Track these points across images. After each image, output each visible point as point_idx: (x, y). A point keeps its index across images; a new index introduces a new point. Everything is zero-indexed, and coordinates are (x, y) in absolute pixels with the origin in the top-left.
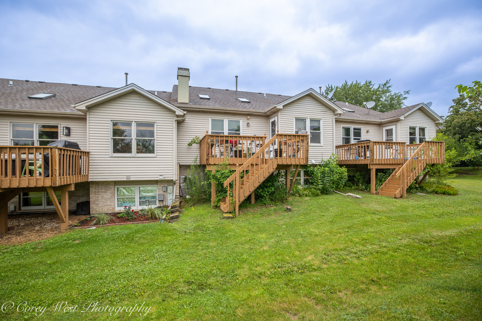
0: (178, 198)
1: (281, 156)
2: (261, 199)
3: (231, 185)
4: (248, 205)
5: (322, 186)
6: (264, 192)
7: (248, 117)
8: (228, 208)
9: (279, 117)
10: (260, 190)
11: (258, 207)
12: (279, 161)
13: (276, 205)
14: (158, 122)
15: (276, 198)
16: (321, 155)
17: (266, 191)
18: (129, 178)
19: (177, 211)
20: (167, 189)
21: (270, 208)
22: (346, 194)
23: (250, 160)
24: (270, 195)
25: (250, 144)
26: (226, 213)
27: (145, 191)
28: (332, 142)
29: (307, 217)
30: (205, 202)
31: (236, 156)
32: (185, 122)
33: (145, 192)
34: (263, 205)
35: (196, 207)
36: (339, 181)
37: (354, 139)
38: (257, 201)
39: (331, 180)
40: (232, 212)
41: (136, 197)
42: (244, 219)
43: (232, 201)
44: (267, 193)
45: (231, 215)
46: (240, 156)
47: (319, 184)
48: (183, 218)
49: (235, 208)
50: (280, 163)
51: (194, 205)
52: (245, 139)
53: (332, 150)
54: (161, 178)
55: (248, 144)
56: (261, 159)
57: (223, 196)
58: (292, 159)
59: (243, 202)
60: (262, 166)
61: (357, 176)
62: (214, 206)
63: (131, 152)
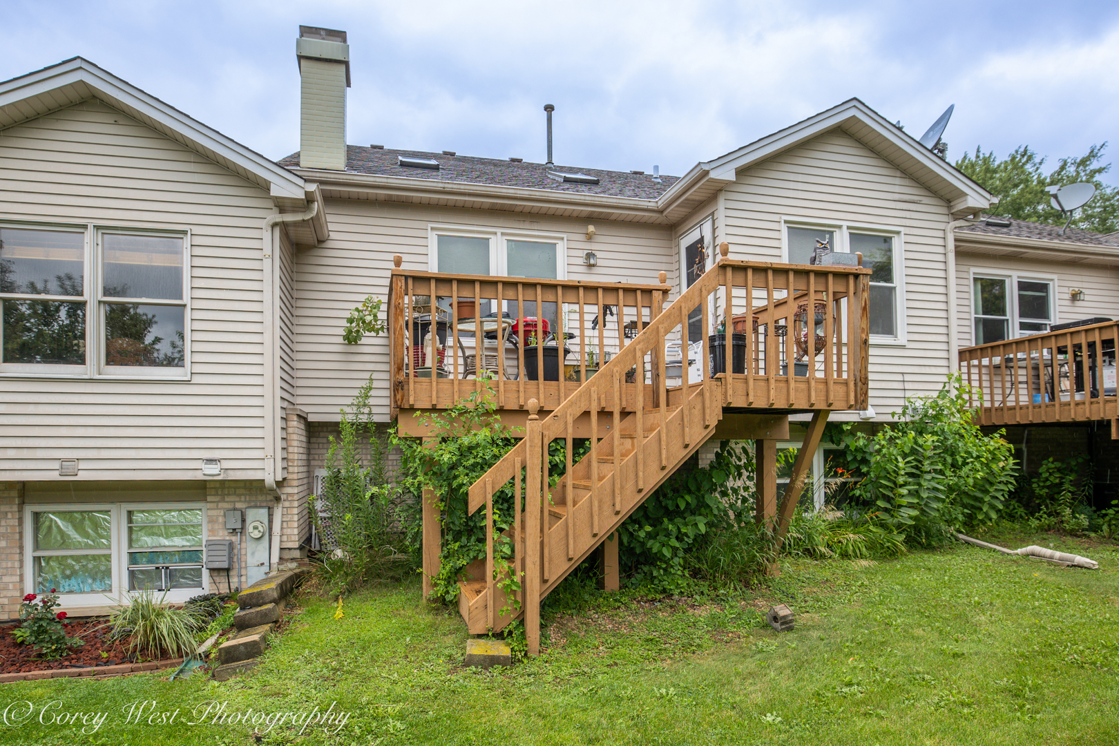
0: (293, 560)
1: (739, 367)
2: (646, 569)
3: (504, 501)
4: (587, 597)
5: (915, 513)
6: (662, 538)
7: (591, 228)
8: (491, 615)
9: (721, 221)
10: (641, 527)
11: (634, 606)
12: (730, 392)
13: (717, 600)
14: (196, 230)
15: (715, 564)
16: (900, 386)
17: (668, 535)
18: (70, 471)
19: (263, 619)
20: (244, 521)
21: (691, 611)
22: (1019, 551)
23: (593, 384)
24: (688, 550)
25: (595, 322)
26: (479, 636)
27: (155, 530)
28: (944, 330)
29: (879, 662)
30: (398, 580)
31: (532, 375)
32: (330, 244)
33: (154, 534)
34: (659, 596)
35: (355, 602)
36: (979, 494)
37: (1023, 326)
38: (629, 577)
39: (951, 489)
40: (510, 633)
41: (114, 552)
42: (566, 670)
43: (507, 582)
44: (674, 542)
45: (502, 649)
46: (552, 375)
47: (900, 506)
48: (281, 655)
49: (523, 613)
50: (739, 402)
51: (350, 590)
52: (571, 296)
53: (944, 363)
54: (212, 471)
55: (589, 325)
56: (645, 387)
57: (472, 554)
58: (792, 385)
59: (566, 584)
60: (654, 418)
61: (1044, 475)
62: (435, 601)
63: (81, 360)
